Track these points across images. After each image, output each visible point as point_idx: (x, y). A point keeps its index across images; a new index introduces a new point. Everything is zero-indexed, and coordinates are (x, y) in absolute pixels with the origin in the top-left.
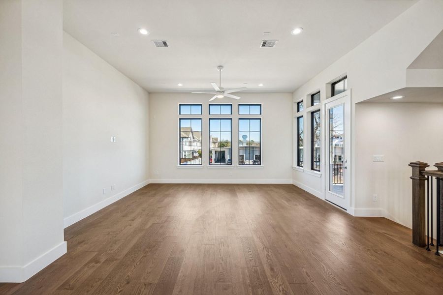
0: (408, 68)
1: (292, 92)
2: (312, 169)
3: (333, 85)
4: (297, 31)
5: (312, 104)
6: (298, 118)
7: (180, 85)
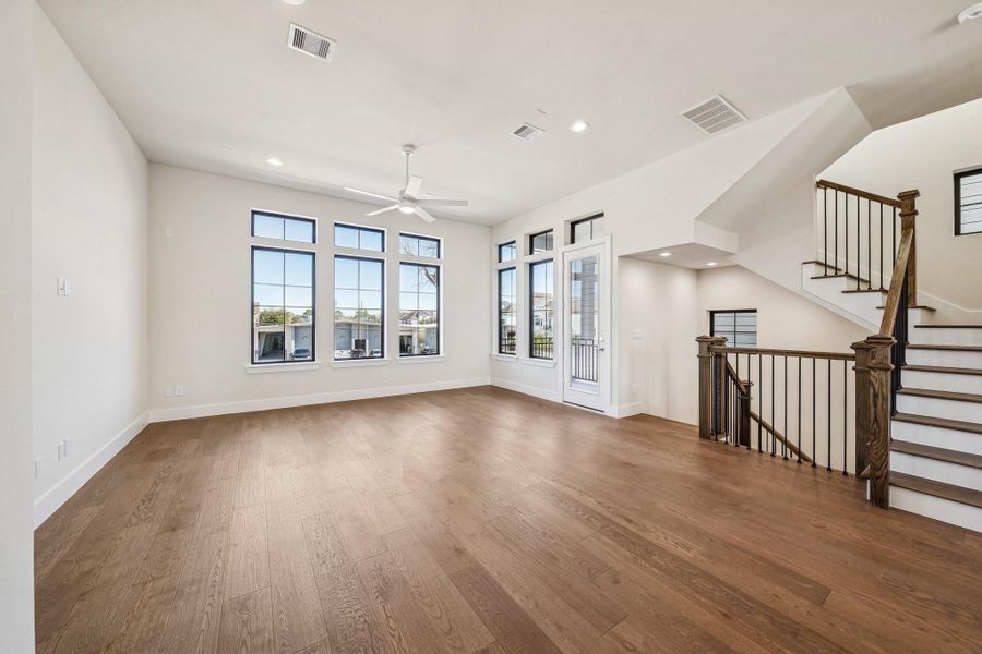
0: (697, 218)
1: (491, 226)
2: (531, 356)
3: (573, 224)
4: (579, 127)
5: (531, 253)
6: (500, 272)
7: (275, 162)
